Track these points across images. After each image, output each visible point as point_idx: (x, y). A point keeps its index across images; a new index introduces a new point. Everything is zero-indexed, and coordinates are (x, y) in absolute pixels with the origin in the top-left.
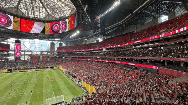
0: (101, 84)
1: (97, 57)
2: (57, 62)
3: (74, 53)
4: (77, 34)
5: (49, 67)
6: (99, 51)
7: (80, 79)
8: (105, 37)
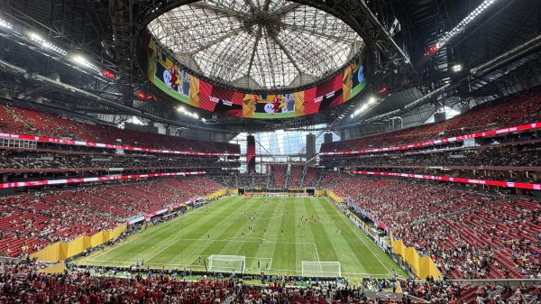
0: (464, 258)
1: (441, 168)
2: (322, 178)
3: (362, 156)
4: (370, 106)
5: (305, 189)
6: (447, 149)
7: (383, 229)
8: (469, 101)
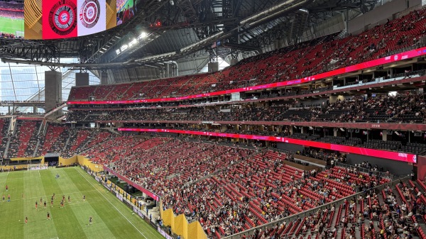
0: (227, 214)
1: (212, 122)
2: (72, 140)
3: (130, 108)
4: (141, 42)
5: (42, 157)
6: (218, 102)
7: (152, 199)
8: (237, 53)
